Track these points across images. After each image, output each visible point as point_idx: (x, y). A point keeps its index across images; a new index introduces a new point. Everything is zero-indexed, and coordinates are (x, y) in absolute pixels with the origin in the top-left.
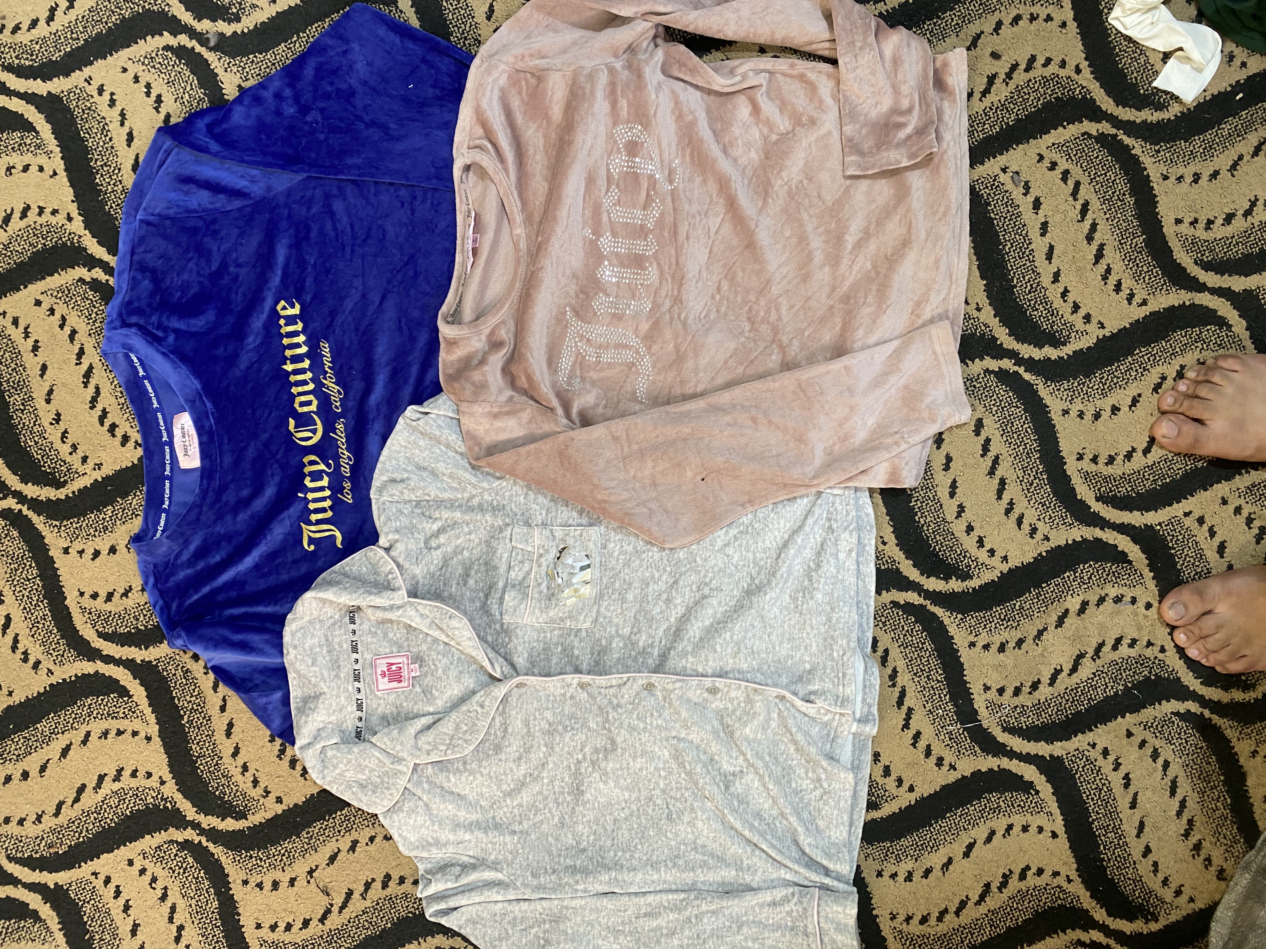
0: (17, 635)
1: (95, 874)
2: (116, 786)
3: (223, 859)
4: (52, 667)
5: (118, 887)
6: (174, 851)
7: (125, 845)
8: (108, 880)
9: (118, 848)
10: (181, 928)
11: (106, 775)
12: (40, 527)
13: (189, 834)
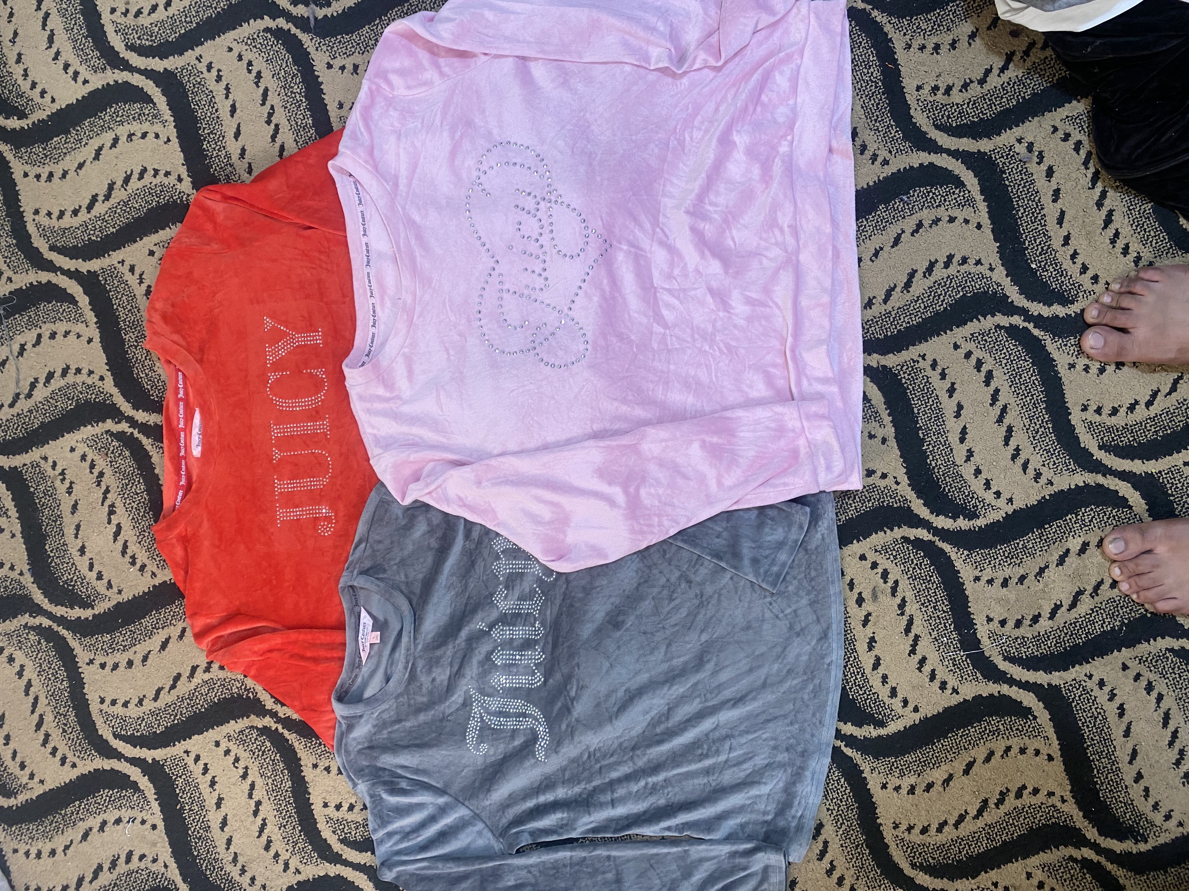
0: (126, 541)
1: (187, 752)
2: (207, 676)
3: (296, 745)
4: (155, 570)
5: (206, 765)
6: (254, 735)
7: (213, 729)
8: (197, 758)
9: (207, 731)
10: (258, 803)
11: (198, 666)
12: (148, 448)
13: (268, 721)
